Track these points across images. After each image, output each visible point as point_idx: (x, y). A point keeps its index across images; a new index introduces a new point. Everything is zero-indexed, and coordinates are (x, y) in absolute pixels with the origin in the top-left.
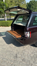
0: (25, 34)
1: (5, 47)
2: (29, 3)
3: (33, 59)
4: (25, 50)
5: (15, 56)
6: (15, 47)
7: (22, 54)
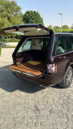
0: (49, 68)
1: (7, 99)
2: (25, 15)
3: (65, 107)
4: (47, 96)
5: (35, 109)
6: (27, 94)
7: (45, 103)
